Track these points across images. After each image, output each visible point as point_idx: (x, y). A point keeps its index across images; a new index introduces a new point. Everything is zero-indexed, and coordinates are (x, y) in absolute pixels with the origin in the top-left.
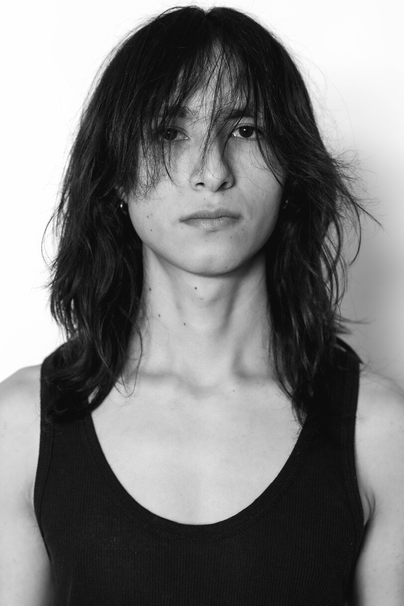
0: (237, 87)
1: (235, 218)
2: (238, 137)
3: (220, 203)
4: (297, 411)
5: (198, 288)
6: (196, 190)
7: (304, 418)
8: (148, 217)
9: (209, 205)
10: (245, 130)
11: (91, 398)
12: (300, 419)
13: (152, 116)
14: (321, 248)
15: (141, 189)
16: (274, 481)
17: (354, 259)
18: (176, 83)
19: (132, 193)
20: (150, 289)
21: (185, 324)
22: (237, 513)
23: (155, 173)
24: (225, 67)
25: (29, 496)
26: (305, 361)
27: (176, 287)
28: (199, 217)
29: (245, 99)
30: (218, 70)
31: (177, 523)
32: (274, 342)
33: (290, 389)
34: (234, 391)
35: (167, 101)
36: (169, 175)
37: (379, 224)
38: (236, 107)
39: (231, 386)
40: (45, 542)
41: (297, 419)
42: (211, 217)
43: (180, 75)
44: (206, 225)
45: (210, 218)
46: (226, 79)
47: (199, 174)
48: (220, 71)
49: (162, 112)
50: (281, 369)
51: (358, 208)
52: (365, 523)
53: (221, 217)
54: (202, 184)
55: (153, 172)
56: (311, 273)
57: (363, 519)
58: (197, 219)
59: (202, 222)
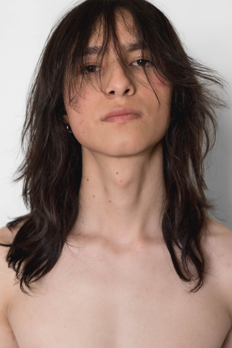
5: (119, 173)
6: (109, 98)
20: (88, 180)
34: (142, 248)
58: (111, 117)
59: (115, 118)
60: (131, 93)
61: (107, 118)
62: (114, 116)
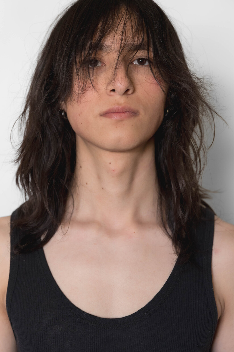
0: (136, 31)
1: (134, 113)
2: (137, 65)
3: (125, 103)
4: (176, 247)
5: (111, 163)
6: (110, 95)
7: (179, 251)
8: (79, 115)
9: (118, 104)
10: (141, 60)
11: (42, 238)
12: (177, 252)
13: (82, 49)
14: (190, 140)
15: (75, 96)
16: (160, 291)
17: (211, 146)
18: (97, 30)
19: (69, 99)
20: (81, 167)
21: (103, 189)
22: (137, 311)
23: (84, 84)
24: (128, 18)
25: (3, 299)
26: (180, 213)
27: (97, 164)
28: (112, 112)
29: (141, 38)
30: (124, 21)
31: (98, 317)
32: (161, 203)
33: (170, 233)
34: (134, 232)
35: (92, 40)
36: (92, 85)
37: (226, 123)
38: (136, 43)
39: (132, 230)
40: (13, 329)
41: (175, 252)
42: (120, 111)
43: (100, 25)
44: (116, 117)
45: (119, 113)
46: (129, 26)
47: (112, 83)
48: (125, 21)
49: (88, 47)
50: (165, 220)
51: (213, 112)
52: (218, 318)
53: (126, 112)
54: (113, 90)
55: (83, 85)
56: (183, 153)
57: (217, 315)
58: (110, 113)
59: (113, 115)
60: (130, 92)
61: (106, 114)
62: (113, 113)
